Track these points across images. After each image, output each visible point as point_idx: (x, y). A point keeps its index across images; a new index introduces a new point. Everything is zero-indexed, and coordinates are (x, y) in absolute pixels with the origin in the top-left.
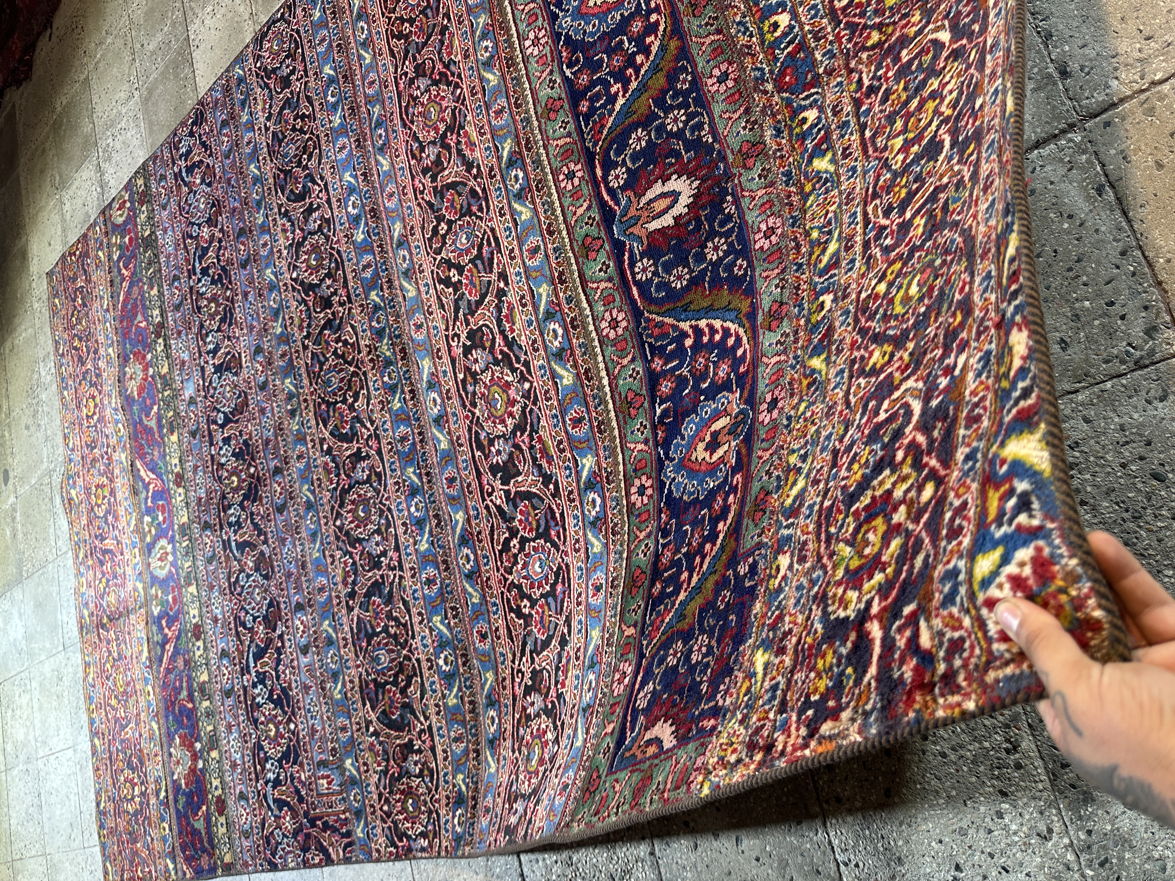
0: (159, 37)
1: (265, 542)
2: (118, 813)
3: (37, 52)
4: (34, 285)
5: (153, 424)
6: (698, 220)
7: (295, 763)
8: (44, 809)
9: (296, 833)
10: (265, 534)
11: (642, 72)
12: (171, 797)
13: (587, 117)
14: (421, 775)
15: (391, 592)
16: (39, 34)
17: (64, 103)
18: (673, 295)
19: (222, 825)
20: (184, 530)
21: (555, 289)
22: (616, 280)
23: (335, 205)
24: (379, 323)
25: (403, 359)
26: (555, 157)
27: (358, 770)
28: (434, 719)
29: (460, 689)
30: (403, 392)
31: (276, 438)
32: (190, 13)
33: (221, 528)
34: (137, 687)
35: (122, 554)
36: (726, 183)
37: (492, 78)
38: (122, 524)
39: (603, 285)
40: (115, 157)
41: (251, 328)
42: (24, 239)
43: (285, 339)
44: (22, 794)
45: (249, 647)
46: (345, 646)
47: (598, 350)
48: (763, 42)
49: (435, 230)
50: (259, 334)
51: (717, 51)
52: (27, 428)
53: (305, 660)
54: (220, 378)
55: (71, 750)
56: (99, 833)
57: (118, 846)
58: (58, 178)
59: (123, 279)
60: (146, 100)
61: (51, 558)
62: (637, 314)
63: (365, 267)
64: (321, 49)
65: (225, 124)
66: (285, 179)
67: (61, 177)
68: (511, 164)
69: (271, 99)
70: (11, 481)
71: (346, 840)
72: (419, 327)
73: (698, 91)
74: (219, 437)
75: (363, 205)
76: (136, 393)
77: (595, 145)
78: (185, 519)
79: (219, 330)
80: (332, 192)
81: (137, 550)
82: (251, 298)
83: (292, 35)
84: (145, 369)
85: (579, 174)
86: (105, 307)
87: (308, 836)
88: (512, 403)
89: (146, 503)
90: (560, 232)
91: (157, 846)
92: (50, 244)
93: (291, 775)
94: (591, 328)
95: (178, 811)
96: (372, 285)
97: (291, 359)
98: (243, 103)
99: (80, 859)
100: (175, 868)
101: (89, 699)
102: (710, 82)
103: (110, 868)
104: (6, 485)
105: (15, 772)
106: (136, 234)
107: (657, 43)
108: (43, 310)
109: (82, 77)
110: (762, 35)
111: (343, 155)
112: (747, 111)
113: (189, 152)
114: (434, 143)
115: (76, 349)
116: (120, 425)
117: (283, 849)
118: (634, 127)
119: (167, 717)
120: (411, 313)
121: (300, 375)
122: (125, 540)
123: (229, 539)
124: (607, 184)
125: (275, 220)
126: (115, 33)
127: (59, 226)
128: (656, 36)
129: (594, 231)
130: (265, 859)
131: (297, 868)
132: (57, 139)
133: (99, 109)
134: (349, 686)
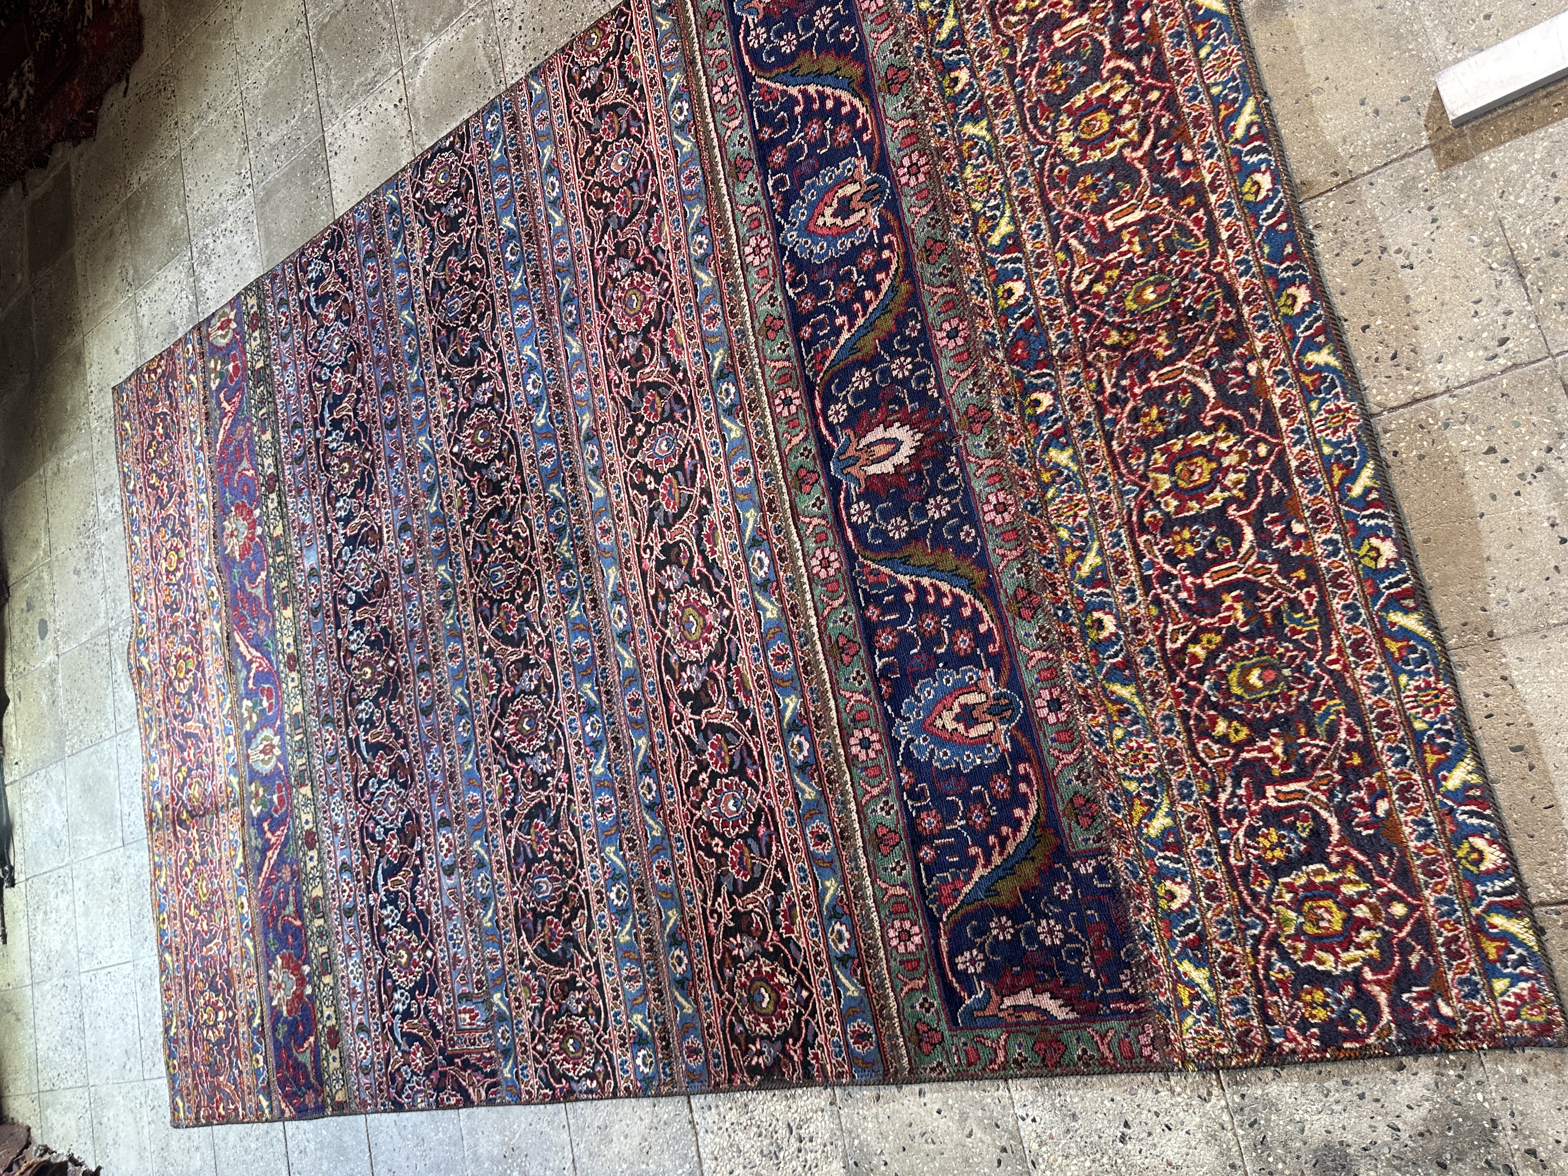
0: (284, 129)
1: (405, 746)
2: (194, 1040)
3: (105, 106)
4: (92, 398)
5: (259, 592)
6: (920, 473)
7: (431, 994)
8: (88, 1033)
9: (428, 1072)
10: (405, 737)
11: (870, 310)
12: (267, 1025)
13: (809, 344)
14: (584, 1013)
15: (557, 817)
16: (109, 86)
17: (144, 180)
18: (889, 543)
19: (334, 1059)
20: (297, 721)
21: (764, 516)
22: (830, 518)
23: (511, 380)
24: (558, 520)
25: (584, 563)
26: (772, 379)
27: (508, 1005)
28: (602, 955)
29: (634, 926)
30: (583, 599)
31: (424, 630)
32: (327, 112)
33: (348, 725)
34: (227, 897)
35: (211, 740)
36: (951, 441)
37: (706, 279)
38: (212, 704)
39: (816, 521)
40: (216, 262)
41: (397, 501)
42: (79, 338)
43: (440, 519)
44: (56, 1013)
45: (378, 862)
46: (499, 870)
47: (807, 587)
48: (995, 308)
49: (631, 431)
50: (407, 508)
51: (950, 304)
52: (77, 572)
53: (448, 882)
54: (352, 552)
55: (129, 966)
56: (167, 1064)
57: (194, 1079)
58: (131, 272)
59: (224, 414)
60: (262, 203)
61: (107, 734)
62: (850, 557)
63: (544, 456)
64: (500, 196)
65: (370, 255)
66: (448, 337)
67: (136, 271)
68: (722, 376)
69: (433, 239)
70: (50, 636)
71: (490, 1081)
72: (606, 532)
73: (926, 342)
74: (348, 619)
75: (546, 387)
76: (237, 553)
77: (816, 375)
78: (299, 709)
79: (353, 495)
80: (507, 364)
81: (231, 738)
82: (397, 465)
83: (463, 171)
84: (252, 526)
85: (797, 402)
86: (197, 443)
87: (443, 1074)
88: (709, 629)
89: (246, 684)
90: (772, 458)
91: (248, 1080)
92: (117, 352)
93: (426, 1007)
94: (801, 563)
95: (276, 1041)
96: (553, 476)
97: (447, 544)
98: (396, 236)
99: (138, 1092)
100: (270, 1106)
101: (159, 907)
102: (939, 335)
103: (181, 1104)
104: (42, 638)
105: (47, 987)
106: (245, 363)
107: (888, 282)
108: (105, 432)
109: (171, 154)
110: (995, 299)
111: (524, 324)
112: (975, 373)
113: (320, 279)
114: (634, 335)
115: (153, 487)
116: (214, 589)
117: (412, 1088)
118: (858, 365)
119: (266, 935)
120: (596, 515)
121: (458, 564)
122: (215, 724)
123: (357, 737)
124: (826, 418)
125: (432, 381)
126: (220, 109)
127: (132, 331)
128: (887, 275)
129: (809, 464)
130: (388, 1098)
131: (429, 1108)
132: (132, 223)
133: (195, 199)
134: (501, 914)
